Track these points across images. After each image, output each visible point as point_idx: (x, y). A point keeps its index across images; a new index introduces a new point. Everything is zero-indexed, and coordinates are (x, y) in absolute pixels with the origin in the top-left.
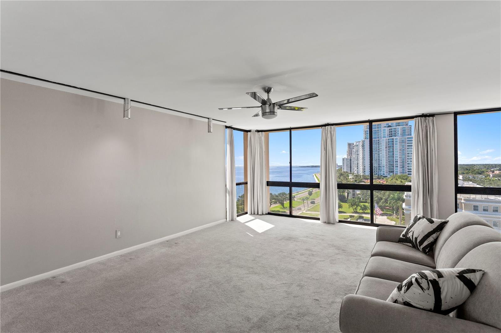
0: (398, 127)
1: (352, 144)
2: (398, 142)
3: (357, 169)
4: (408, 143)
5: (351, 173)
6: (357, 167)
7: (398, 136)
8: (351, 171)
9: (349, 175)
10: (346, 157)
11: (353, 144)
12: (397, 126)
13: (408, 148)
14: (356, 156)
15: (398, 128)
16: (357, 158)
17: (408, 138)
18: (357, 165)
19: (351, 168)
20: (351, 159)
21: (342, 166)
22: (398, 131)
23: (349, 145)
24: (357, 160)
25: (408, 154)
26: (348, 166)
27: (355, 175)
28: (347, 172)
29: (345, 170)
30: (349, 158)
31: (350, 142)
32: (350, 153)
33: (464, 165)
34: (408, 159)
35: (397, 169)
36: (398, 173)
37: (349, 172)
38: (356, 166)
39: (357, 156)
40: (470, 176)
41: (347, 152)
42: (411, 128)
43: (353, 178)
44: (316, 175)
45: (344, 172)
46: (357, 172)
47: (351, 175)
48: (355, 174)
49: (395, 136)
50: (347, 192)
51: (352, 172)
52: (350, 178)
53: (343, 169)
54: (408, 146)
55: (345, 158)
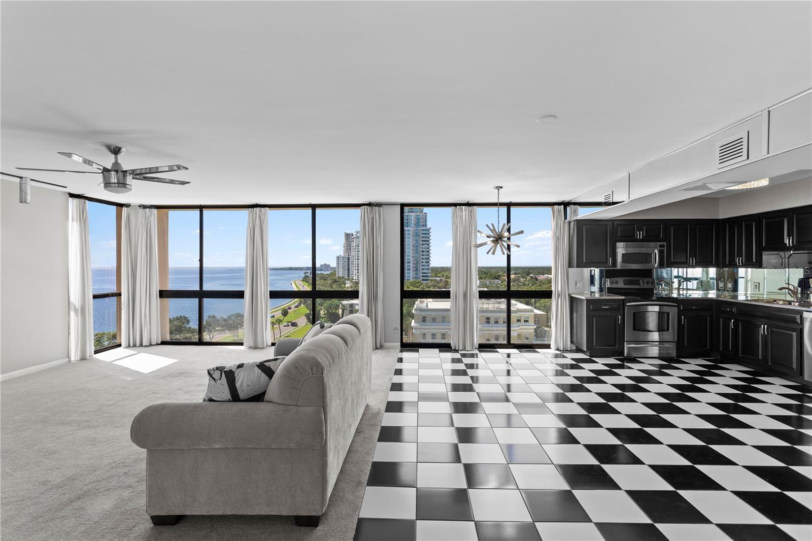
0: (411, 214)
1: (351, 235)
2: (411, 235)
3: (358, 272)
4: (423, 237)
5: (348, 279)
6: (358, 270)
7: (411, 227)
8: (348, 276)
9: (346, 282)
10: (343, 255)
11: (353, 235)
12: (409, 212)
13: (423, 244)
14: (356, 253)
15: (411, 216)
16: (358, 256)
17: (423, 230)
18: (358, 267)
19: (348, 272)
20: (349, 258)
21: (336, 268)
22: (411, 220)
23: (348, 236)
24: (358, 259)
25: (423, 251)
26: (344, 269)
27: (354, 282)
28: (343, 278)
29: (341, 275)
30: (347, 257)
31: (348, 232)
32: (348, 248)
33: (483, 267)
34: (422, 258)
35: (410, 273)
36: (411, 278)
37: (346, 278)
38: (356, 268)
39: (358, 254)
40: (487, 282)
41: (344, 246)
42: (426, 216)
43: (351, 287)
44: (296, 282)
45: (339, 277)
46: (358, 277)
47: (349, 282)
48: (354, 280)
49: (408, 227)
50: (341, 308)
51: (350, 278)
52: (346, 286)
53: (337, 273)
54: (423, 241)
55: (340, 256)
